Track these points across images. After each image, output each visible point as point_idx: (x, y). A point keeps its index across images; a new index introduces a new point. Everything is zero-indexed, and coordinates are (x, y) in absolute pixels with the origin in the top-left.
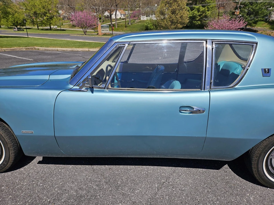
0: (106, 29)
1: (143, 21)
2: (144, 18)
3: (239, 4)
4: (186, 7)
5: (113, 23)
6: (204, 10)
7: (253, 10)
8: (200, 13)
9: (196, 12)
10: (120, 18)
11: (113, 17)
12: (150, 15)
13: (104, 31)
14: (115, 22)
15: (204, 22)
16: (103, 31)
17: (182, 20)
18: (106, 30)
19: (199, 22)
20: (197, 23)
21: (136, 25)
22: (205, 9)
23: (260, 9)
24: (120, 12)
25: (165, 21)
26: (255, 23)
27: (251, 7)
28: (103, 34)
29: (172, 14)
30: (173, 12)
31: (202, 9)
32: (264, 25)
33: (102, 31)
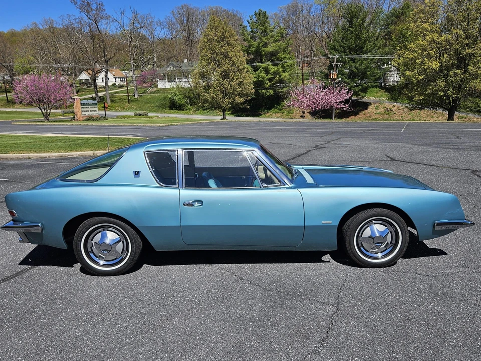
0: (91, 107)
1: (164, 90)
2: (164, 84)
3: (335, 61)
4: (246, 66)
5: (101, 94)
6: (277, 71)
7: (357, 69)
8: (269, 76)
9: (263, 74)
10: (115, 84)
11: (100, 82)
12: (175, 79)
13: (88, 111)
14: (105, 93)
15: (280, 90)
16: (84, 111)
17: (242, 88)
18: (91, 109)
19: (271, 92)
20: (267, 93)
21: (149, 97)
22: (278, 69)
23: (367, 67)
24: (113, 73)
25: (211, 91)
26: (365, 90)
27: (354, 64)
28: (84, 118)
29: (224, 78)
30: (225, 75)
31: (273, 69)
32: (379, 94)
33: (83, 113)
